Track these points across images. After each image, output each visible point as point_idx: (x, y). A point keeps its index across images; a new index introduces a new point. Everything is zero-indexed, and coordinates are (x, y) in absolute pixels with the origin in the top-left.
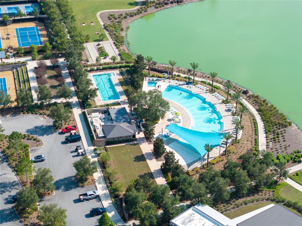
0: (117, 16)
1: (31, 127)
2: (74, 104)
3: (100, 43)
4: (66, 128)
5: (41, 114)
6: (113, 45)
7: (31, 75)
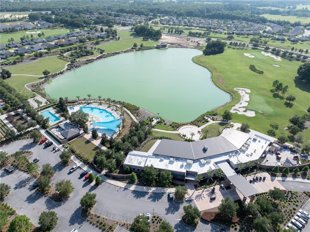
0: (36, 85)
1: (21, 147)
2: (39, 129)
3: (35, 98)
4: (42, 141)
5: (23, 139)
6: (42, 98)
7: (6, 122)
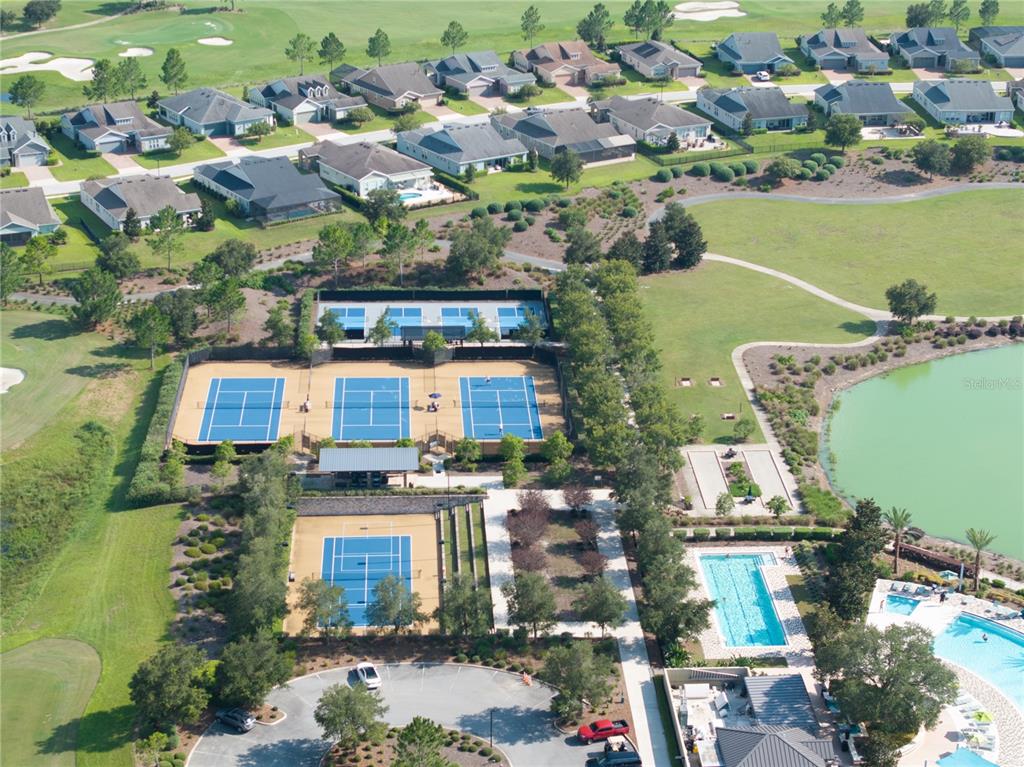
0: (799, 365)
1: (477, 708)
2: (629, 646)
3: (735, 448)
4: (594, 726)
5: (513, 669)
6: (780, 461)
7: (497, 534)
